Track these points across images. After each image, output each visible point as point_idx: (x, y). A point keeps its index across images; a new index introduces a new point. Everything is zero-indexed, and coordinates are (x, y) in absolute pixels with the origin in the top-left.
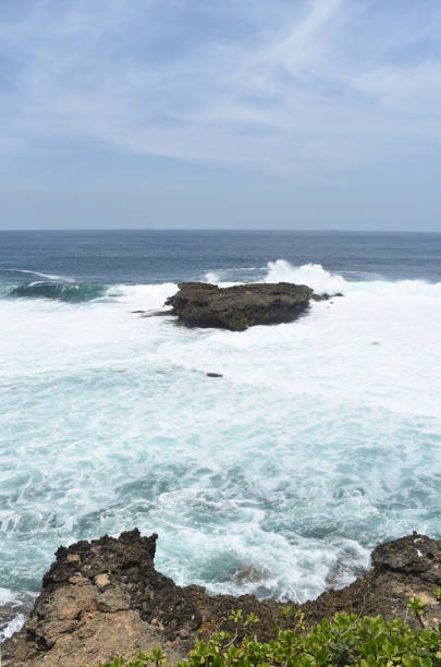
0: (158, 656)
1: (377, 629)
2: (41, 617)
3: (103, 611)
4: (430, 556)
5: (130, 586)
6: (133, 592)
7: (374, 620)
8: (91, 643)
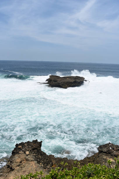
0: (41, 173)
1: (99, 168)
2: (11, 162)
3: (27, 161)
4: (113, 149)
5: (35, 154)
6: (35, 156)
7: (98, 165)
8: (24, 169)
